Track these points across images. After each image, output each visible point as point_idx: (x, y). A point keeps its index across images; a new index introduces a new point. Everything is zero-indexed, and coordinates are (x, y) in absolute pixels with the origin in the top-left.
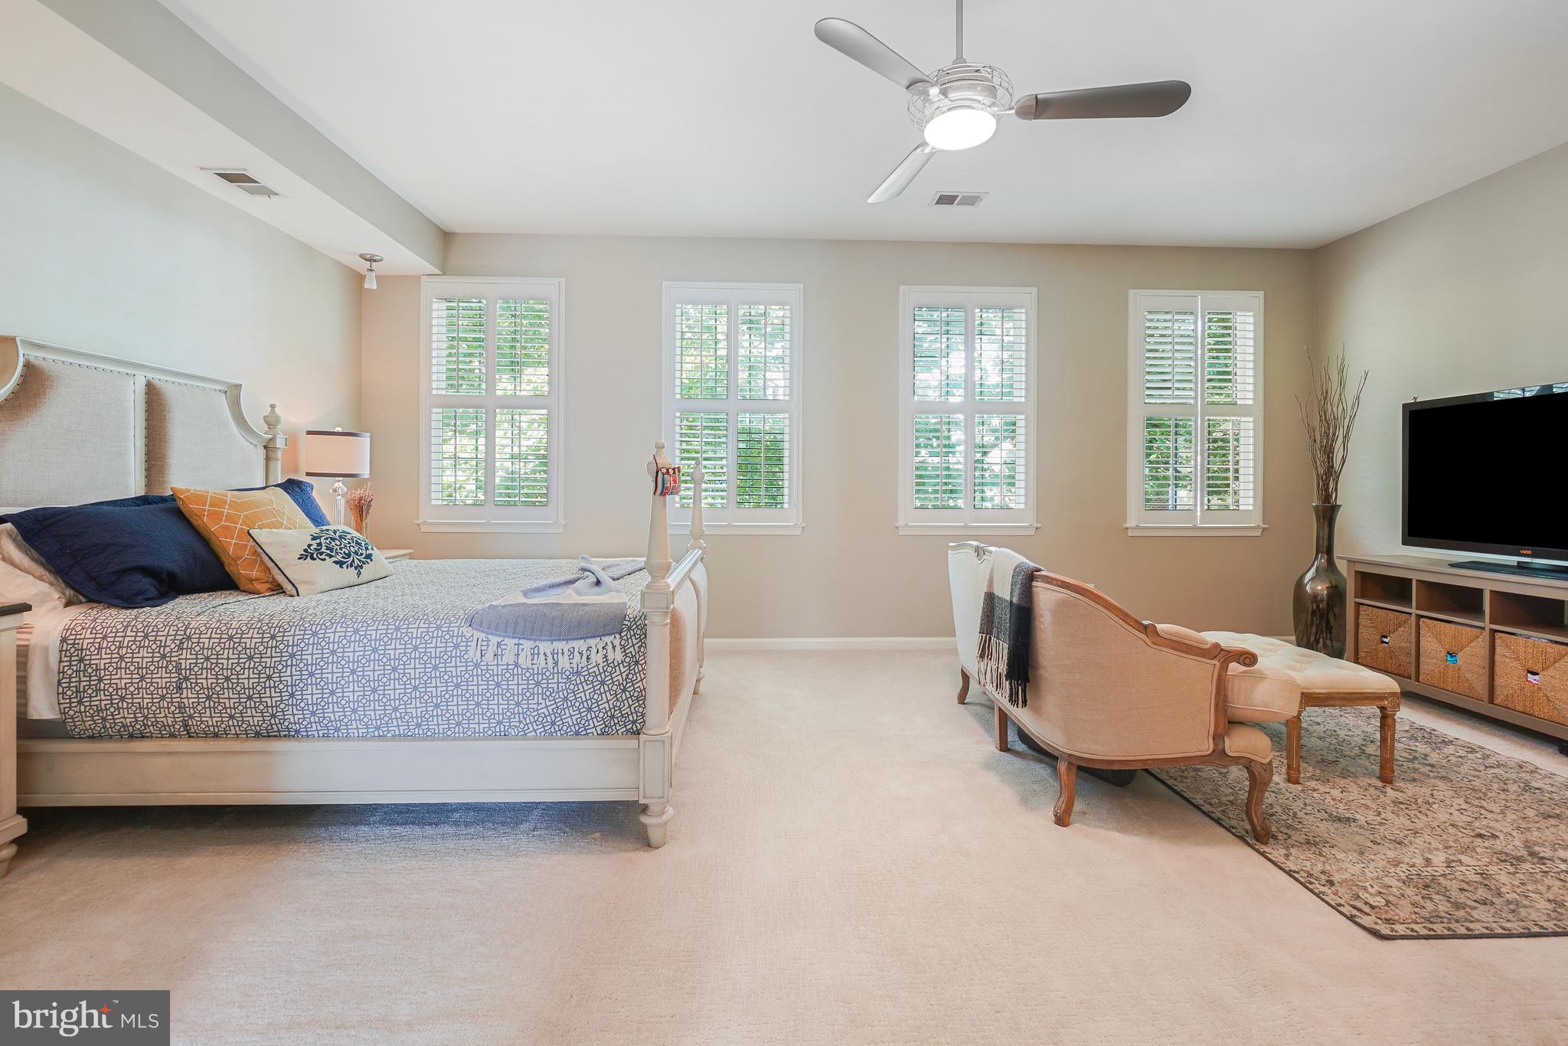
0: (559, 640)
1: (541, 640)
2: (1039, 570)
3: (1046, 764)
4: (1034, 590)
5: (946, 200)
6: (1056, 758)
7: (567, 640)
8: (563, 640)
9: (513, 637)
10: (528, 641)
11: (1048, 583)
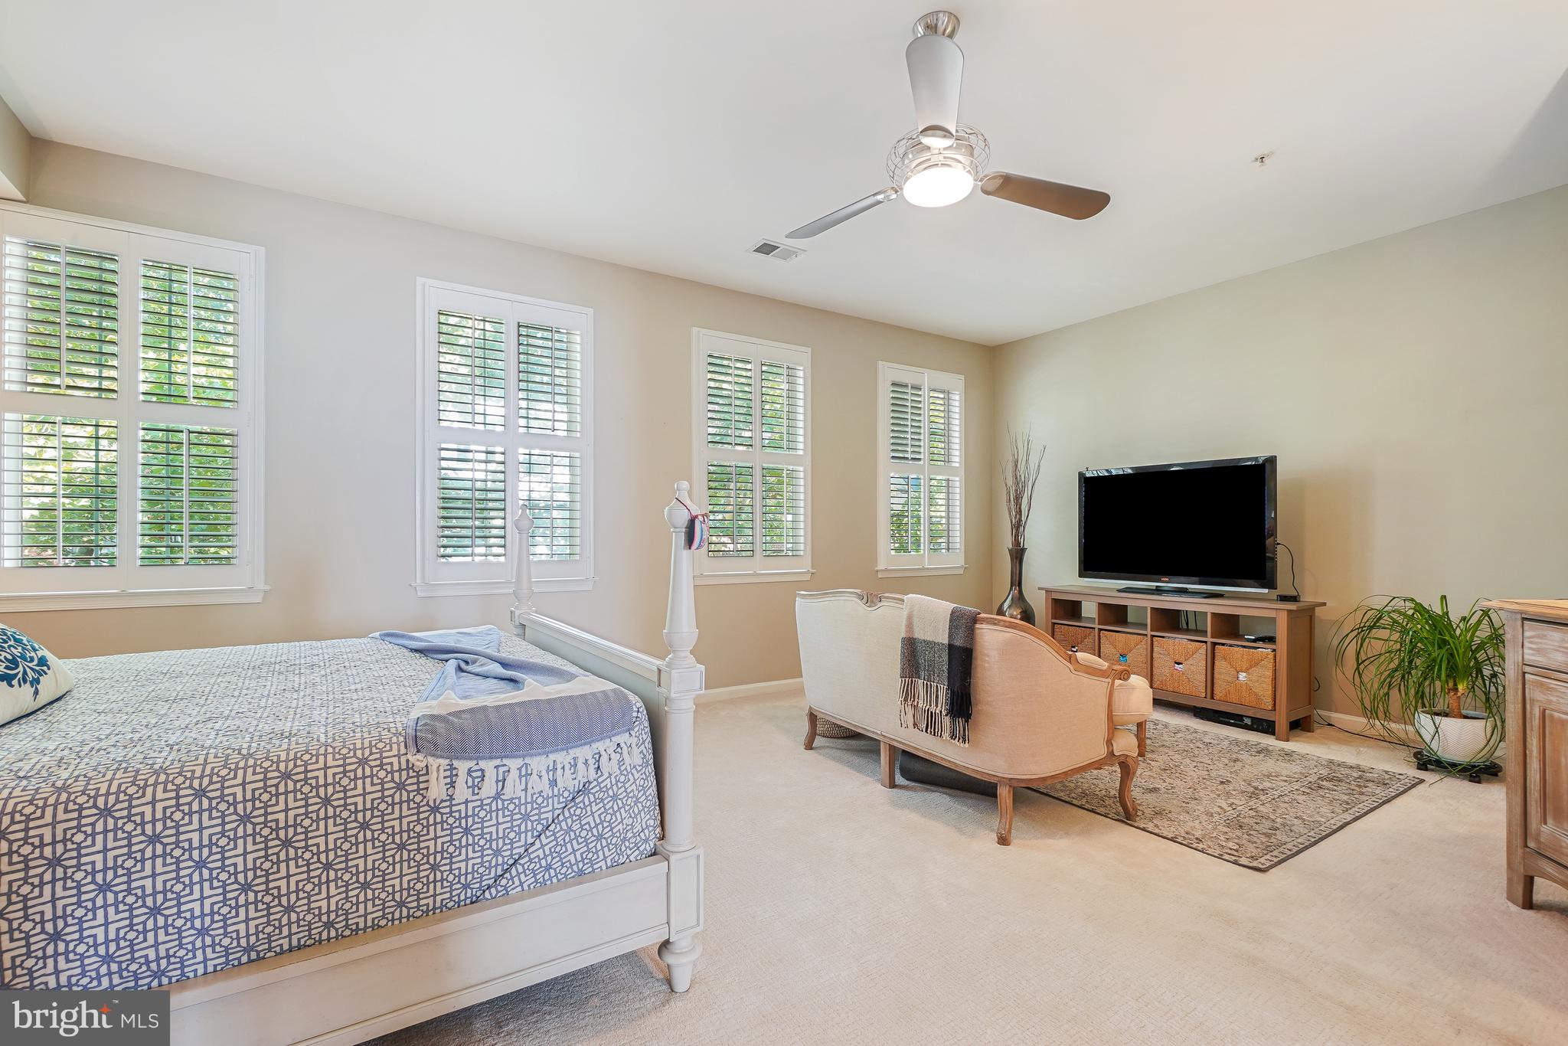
0: (557, 750)
1: (531, 755)
2: (979, 614)
3: (946, 794)
4: (977, 631)
5: (766, 249)
6: (994, 786)
7: (567, 749)
8: (563, 750)
9: (491, 758)
10: (514, 760)
11: (995, 624)
